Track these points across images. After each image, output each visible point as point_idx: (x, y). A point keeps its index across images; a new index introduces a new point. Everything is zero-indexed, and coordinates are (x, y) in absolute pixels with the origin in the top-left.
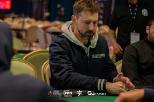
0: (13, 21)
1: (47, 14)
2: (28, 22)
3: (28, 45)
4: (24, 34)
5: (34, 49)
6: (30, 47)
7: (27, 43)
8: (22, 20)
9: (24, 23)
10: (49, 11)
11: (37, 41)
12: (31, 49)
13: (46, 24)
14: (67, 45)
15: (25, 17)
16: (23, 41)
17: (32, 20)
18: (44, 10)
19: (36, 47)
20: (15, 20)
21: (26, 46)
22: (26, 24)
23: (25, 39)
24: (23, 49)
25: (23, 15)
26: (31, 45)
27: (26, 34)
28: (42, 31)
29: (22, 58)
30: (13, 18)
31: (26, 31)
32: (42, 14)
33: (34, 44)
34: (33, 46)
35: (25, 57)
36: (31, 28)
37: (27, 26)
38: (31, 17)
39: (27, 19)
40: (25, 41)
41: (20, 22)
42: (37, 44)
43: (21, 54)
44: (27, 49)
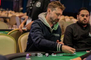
0: (2, 13)
1: (21, 9)
2: (10, 13)
3: (11, 26)
4: (8, 20)
5: (14, 28)
6: (12, 28)
7: (10, 25)
8: (7, 12)
9: (8, 13)
10: (22, 7)
11: (16, 24)
12: (13, 29)
13: (21, 14)
14: (42, 25)
15: (9, 10)
16: (7, 24)
17: (13, 12)
18: (20, 6)
19: (15, 27)
20: (3, 12)
21: (10, 27)
22: (9, 14)
23: (9, 23)
24: (8, 29)
25: (7, 9)
26: (12, 26)
27: (10, 20)
28: (19, 18)
29: (7, 34)
30: (2, 11)
31: (9, 18)
32: (18, 8)
33: (14, 26)
34: (13, 27)
35: (9, 33)
36: (12, 17)
37: (10, 16)
38: (12, 10)
39: (10, 12)
40: (8, 24)
41: (6, 13)
42: (16, 26)
43: (7, 32)
44: (10, 29)
